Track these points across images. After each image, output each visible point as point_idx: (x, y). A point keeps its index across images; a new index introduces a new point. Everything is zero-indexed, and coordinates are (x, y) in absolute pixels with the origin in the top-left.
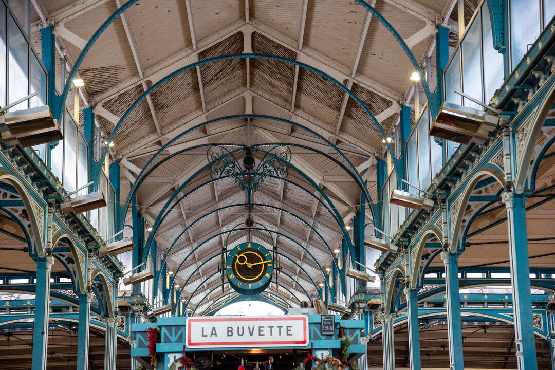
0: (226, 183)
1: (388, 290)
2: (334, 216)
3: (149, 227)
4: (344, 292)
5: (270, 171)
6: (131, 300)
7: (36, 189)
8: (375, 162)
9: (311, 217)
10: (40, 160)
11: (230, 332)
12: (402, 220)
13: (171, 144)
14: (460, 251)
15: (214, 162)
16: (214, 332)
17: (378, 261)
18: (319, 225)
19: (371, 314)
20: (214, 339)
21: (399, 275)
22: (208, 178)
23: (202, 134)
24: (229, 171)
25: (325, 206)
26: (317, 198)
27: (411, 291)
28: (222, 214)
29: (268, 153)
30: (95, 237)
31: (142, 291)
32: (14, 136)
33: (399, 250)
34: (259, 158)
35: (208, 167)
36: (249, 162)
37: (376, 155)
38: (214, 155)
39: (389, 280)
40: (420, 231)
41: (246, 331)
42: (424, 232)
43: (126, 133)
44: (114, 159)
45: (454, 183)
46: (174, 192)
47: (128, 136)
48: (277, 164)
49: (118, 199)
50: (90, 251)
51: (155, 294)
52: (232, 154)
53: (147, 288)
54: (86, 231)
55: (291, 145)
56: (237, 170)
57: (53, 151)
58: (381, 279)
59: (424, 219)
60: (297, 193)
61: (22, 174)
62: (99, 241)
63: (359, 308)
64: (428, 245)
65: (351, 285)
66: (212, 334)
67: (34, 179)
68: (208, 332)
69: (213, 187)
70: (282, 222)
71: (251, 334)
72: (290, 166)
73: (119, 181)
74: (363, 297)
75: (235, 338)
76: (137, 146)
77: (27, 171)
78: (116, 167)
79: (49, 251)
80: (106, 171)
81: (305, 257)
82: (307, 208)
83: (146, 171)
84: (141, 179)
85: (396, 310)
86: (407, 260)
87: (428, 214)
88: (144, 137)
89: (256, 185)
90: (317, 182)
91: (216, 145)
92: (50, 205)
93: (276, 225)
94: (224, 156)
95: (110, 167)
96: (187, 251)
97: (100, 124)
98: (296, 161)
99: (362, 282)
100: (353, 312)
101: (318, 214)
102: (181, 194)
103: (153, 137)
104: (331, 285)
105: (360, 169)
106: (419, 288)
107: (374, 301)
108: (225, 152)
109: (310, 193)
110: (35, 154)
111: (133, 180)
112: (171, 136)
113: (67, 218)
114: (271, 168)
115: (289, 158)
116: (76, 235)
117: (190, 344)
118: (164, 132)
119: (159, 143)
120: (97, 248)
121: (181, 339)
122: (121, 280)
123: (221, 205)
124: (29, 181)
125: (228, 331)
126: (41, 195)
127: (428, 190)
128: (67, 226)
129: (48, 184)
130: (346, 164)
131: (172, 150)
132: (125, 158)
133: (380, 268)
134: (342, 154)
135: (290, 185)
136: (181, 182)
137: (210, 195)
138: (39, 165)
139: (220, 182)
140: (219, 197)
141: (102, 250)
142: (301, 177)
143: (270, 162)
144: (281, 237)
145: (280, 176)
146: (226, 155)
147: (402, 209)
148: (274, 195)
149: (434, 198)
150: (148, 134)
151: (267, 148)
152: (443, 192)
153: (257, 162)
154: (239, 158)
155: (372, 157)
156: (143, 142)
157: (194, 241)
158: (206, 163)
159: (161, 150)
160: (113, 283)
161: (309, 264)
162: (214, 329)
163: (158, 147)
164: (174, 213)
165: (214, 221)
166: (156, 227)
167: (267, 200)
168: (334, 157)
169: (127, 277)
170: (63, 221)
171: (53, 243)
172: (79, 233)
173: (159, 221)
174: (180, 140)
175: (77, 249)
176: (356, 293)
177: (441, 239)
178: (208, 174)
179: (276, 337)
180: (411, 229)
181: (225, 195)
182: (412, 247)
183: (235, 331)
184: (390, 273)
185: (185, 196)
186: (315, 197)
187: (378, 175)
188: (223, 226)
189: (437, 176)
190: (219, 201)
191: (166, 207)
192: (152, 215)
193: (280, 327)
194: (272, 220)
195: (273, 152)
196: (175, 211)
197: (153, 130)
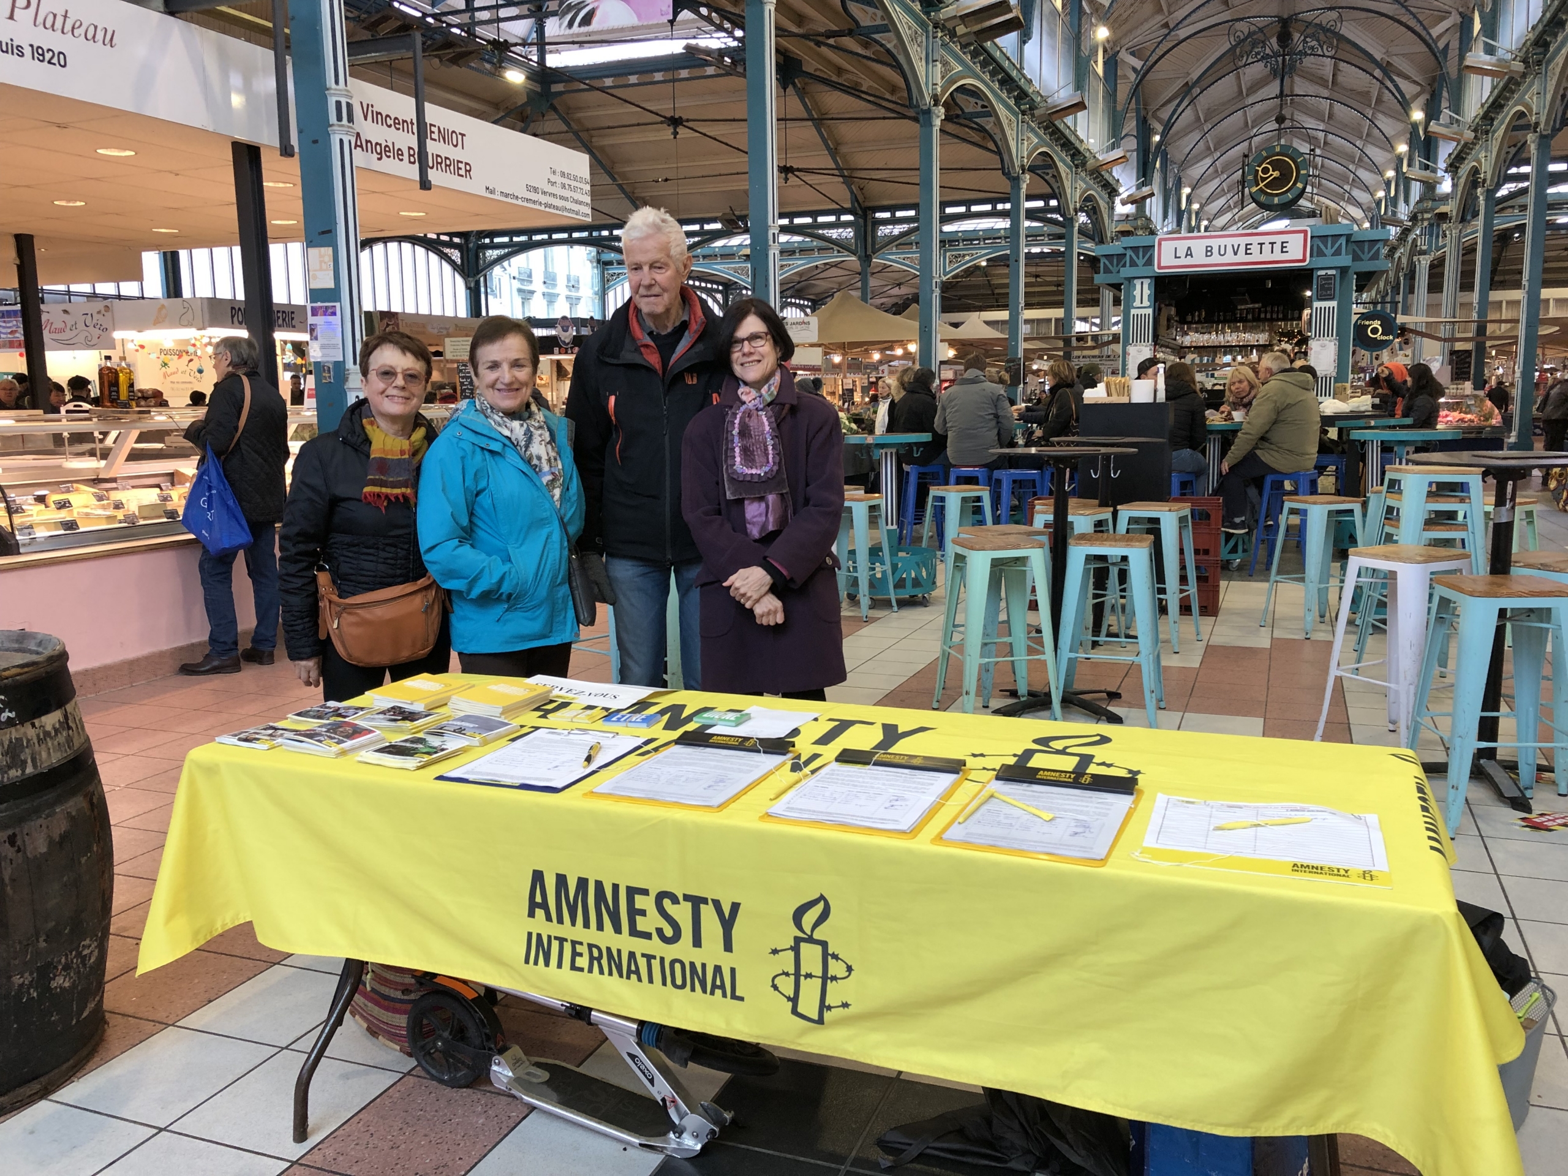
0: (1255, 70)
1: (1459, 193)
2: (1399, 101)
3: (1156, 133)
4: (1407, 201)
5: (1312, 48)
6: (1134, 223)
7: (1004, 95)
8: (1459, 20)
9: (1370, 106)
10: (1008, 59)
11: (1209, 251)
12: (1486, 94)
13: (1180, 26)
14: (1555, 131)
15: (1238, 44)
16: (1189, 253)
17: (1450, 155)
18: (1380, 116)
19: (1438, 226)
20: (1189, 261)
21: (1475, 171)
22: (1232, 66)
23: (1223, 7)
24: (1257, 53)
25: (1387, 88)
26: (1377, 79)
27: (1488, 191)
28: (1251, 113)
29: (1310, 23)
30: (1082, 150)
31: (1148, 213)
32: (969, 30)
33: (1476, 137)
34: (1298, 31)
35: (1233, 49)
36: (1284, 38)
37: (1461, 10)
38: (1239, 33)
39: (1462, 181)
40: (1506, 110)
41: (1230, 250)
42: (1512, 109)
43: (1125, 16)
44: (1110, 52)
45: (1555, 36)
46: (1187, 88)
47: (1126, 20)
48: (1322, 37)
49: (1115, 101)
50: (1077, 166)
51: (1165, 216)
52: (1261, 30)
53: (1154, 207)
54: (1070, 142)
55: (1342, 8)
56: (1268, 51)
57: (1027, 47)
58: (1453, 179)
59: (1513, 92)
60: (1351, 76)
61: (987, 77)
62: (1087, 155)
63: (1423, 220)
64: (1516, 128)
65: (1416, 190)
66: (1187, 255)
67: (1002, 83)
68: (1182, 252)
69: (1238, 77)
70: (1331, 116)
71: (1236, 254)
72: (1342, 38)
73: (1116, 80)
74: (1430, 204)
75: (1216, 259)
76: (1139, 32)
77: (993, 74)
78: (1111, 63)
79: (1023, 167)
80: (1100, 69)
81: (1360, 159)
82: (1367, 94)
83: (1149, 63)
84: (1143, 75)
85: (1469, 218)
86: (1486, 151)
87: (1518, 84)
88: (1146, 20)
89: (1292, 68)
90: (1378, 56)
91: (1242, 19)
92: (1024, 113)
93: (1323, 121)
94: (1250, 34)
95: (1105, 63)
96: (1208, 161)
97: (1091, 8)
98: (1348, 30)
99: (1430, 187)
100: (1414, 225)
101: (1379, 101)
102: (1196, 91)
103: (1159, 19)
104: (1393, 194)
105: (1435, 32)
106: (1498, 186)
107: (1443, 209)
108: (1253, 28)
109: (1367, 72)
110: (1002, 51)
111: (1132, 76)
112: (1180, 14)
113: (1046, 128)
114: (1314, 43)
115: (1339, 25)
116: (1058, 149)
117: (1160, 267)
118: (1172, 10)
119: (1166, 25)
120: (1084, 164)
121: (1149, 262)
122: (1117, 200)
123: (1250, 100)
124: (996, 86)
125: (1207, 251)
126: (1012, 102)
127: (1520, 50)
128: (1047, 138)
129: (1019, 87)
130: (1418, 28)
131: (1183, 33)
132: (1123, 50)
133: (1451, 165)
134: (1411, 13)
135: (1342, 65)
136: (1195, 76)
137: (1236, 89)
138: (1006, 64)
139: (1248, 70)
140: (1248, 90)
141: (1091, 163)
142: (1357, 52)
143: (1313, 36)
144: (1330, 136)
145: (1327, 54)
146: (1255, 33)
147: (1488, 80)
148: (1321, 81)
149: (1524, 61)
150: (1153, 15)
151: (1308, 16)
152: (1540, 50)
153: (1296, 36)
154: (1272, 37)
155: (1454, 13)
156: (1146, 26)
157: (1215, 150)
158: (1227, 46)
159: (1169, 34)
160: (1108, 203)
161: (1366, 169)
162: (1189, 248)
163: (1166, 31)
164: (1187, 116)
165: (1242, 124)
166: (1164, 135)
167: (1312, 89)
168: (1404, 19)
169: (1124, 196)
170: (1041, 132)
171: (1028, 158)
172: (1063, 146)
173: (1168, 126)
174: (1194, 17)
175: (1060, 165)
176: (1421, 201)
177: (1531, 115)
178: (1230, 61)
179: (1267, 256)
180: (1495, 106)
181: (1254, 88)
182: (1495, 132)
183: (1215, 251)
184: (1464, 170)
185: (1201, 92)
186: (1374, 77)
187: (1461, 38)
188: (1253, 127)
189: (1533, 28)
190: (1247, 95)
191: (1178, 105)
192: (1159, 120)
193: (1272, 244)
194: (1318, 116)
195: (1317, 21)
196: (1189, 112)
197: (1160, 10)
